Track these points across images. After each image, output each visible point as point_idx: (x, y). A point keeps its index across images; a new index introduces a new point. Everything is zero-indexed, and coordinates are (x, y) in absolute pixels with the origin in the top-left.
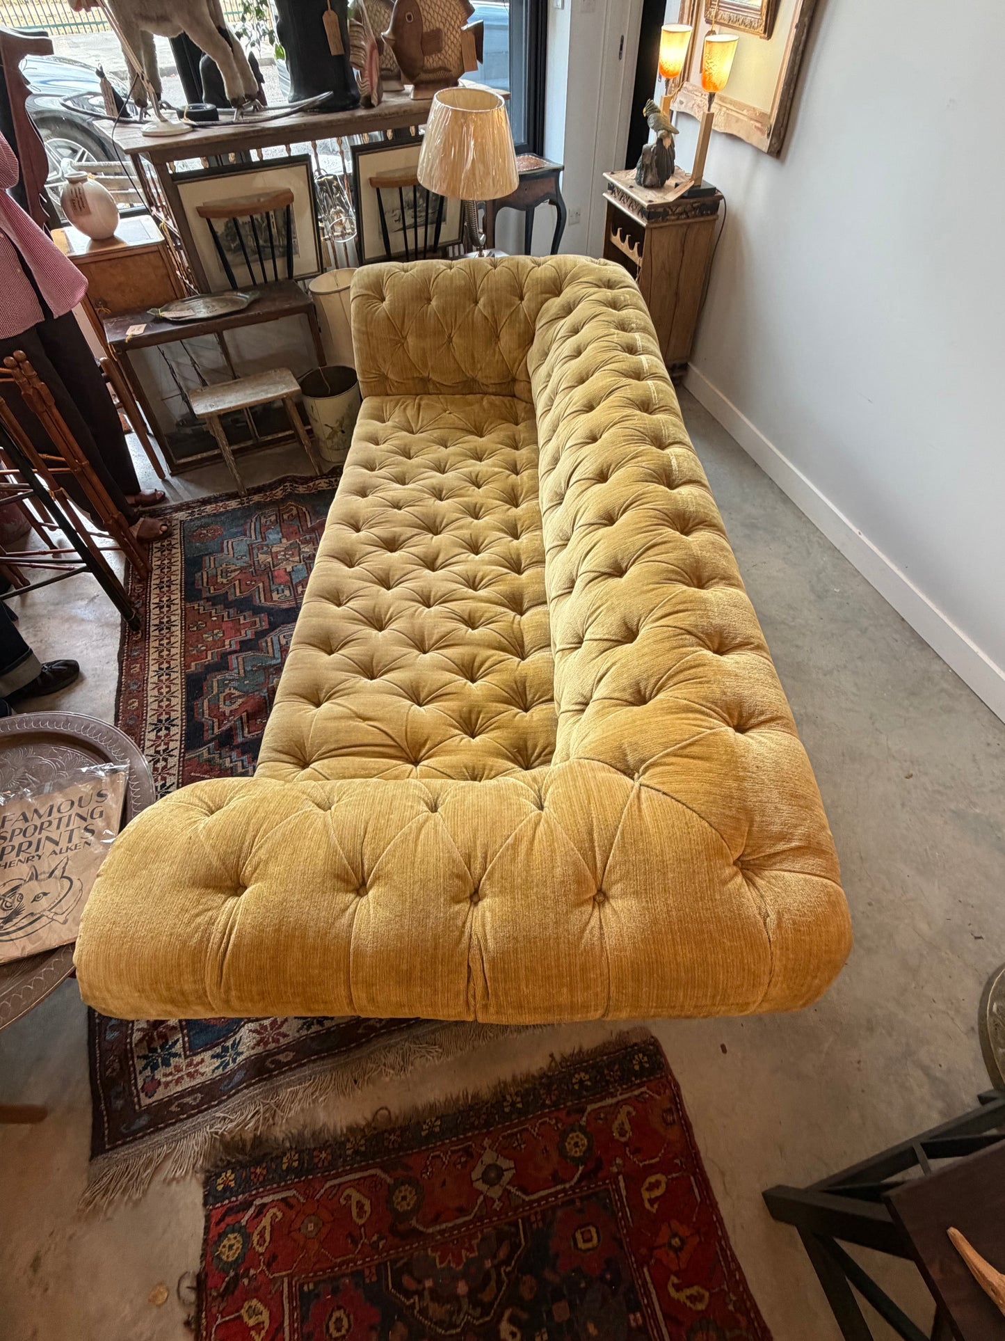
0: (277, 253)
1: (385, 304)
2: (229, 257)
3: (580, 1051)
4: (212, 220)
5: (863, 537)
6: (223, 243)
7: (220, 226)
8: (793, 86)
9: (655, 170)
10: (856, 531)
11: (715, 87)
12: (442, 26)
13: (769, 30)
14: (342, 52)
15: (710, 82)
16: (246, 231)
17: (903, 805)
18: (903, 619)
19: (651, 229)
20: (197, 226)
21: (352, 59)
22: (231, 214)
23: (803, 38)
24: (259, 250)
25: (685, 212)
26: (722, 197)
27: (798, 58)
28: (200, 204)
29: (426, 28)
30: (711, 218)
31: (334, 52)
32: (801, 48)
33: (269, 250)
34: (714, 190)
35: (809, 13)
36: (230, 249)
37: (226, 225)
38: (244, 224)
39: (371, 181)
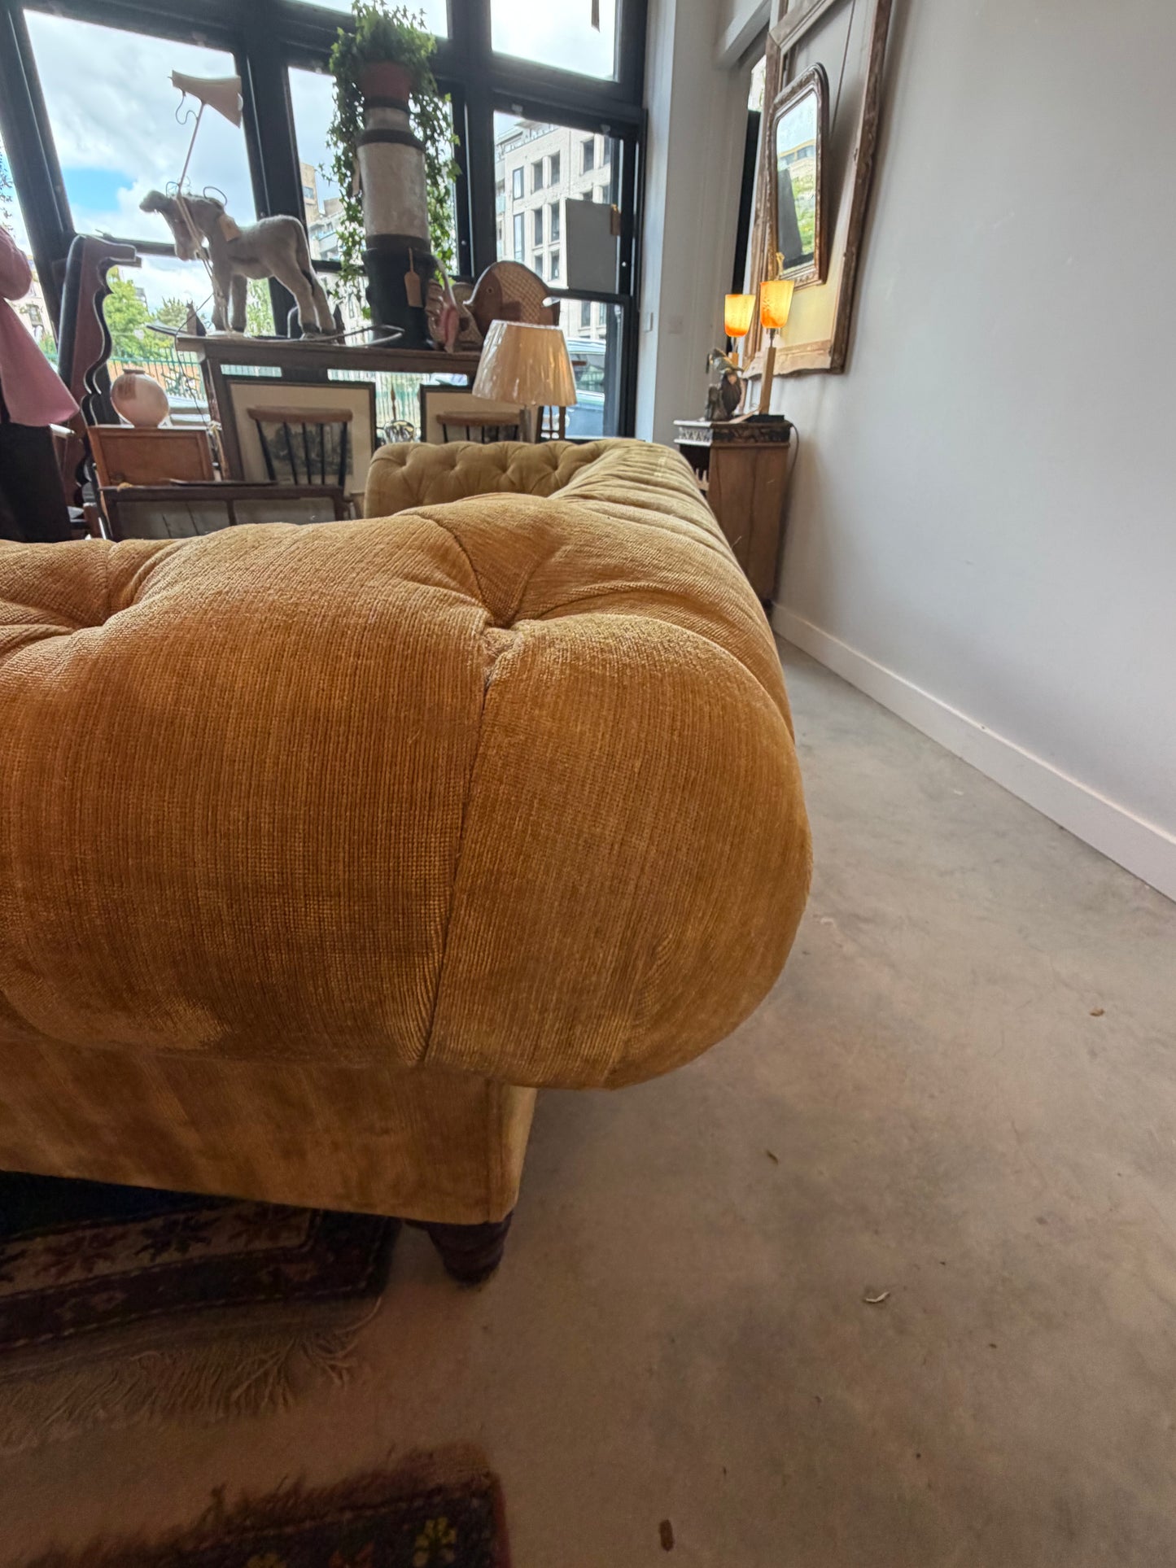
0: (328, 469)
1: (404, 468)
2: (276, 464)
3: (296, 1490)
4: (264, 425)
5: (988, 731)
6: (272, 450)
7: (270, 432)
8: (848, 307)
9: (722, 406)
10: (979, 726)
11: (774, 323)
12: (520, 300)
13: (823, 275)
14: (421, 306)
15: (769, 317)
16: (297, 442)
17: (1093, 1054)
18: (1062, 828)
19: (718, 449)
20: (245, 426)
21: (428, 308)
22: (284, 420)
23: (853, 264)
24: (308, 463)
25: (752, 436)
26: (791, 425)
27: (851, 281)
28: (252, 406)
29: (505, 299)
30: (782, 444)
31: (411, 303)
32: (852, 273)
33: (319, 465)
34: (781, 418)
35: (856, 244)
36: (278, 457)
37: (278, 432)
38: (296, 434)
39: (439, 418)
